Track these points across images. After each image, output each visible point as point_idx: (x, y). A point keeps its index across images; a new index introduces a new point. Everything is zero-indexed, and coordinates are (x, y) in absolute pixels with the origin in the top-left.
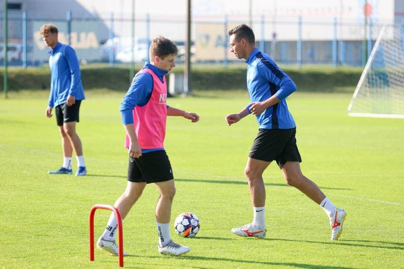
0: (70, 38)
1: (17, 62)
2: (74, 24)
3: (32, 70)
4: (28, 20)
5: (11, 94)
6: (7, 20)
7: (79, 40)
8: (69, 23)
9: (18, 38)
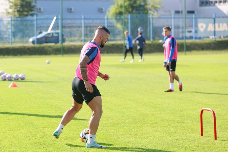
0: (215, 26)
1: (191, 38)
2: (217, 19)
3: (197, 41)
4: (195, 18)
5: (187, 53)
6: (186, 18)
7: (219, 27)
8: (214, 19)
9: (191, 26)
